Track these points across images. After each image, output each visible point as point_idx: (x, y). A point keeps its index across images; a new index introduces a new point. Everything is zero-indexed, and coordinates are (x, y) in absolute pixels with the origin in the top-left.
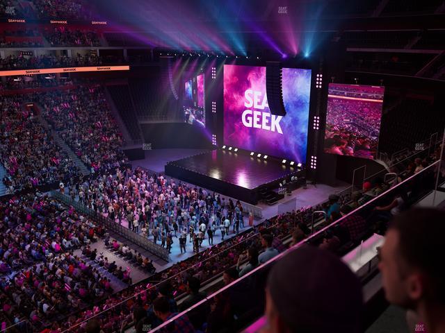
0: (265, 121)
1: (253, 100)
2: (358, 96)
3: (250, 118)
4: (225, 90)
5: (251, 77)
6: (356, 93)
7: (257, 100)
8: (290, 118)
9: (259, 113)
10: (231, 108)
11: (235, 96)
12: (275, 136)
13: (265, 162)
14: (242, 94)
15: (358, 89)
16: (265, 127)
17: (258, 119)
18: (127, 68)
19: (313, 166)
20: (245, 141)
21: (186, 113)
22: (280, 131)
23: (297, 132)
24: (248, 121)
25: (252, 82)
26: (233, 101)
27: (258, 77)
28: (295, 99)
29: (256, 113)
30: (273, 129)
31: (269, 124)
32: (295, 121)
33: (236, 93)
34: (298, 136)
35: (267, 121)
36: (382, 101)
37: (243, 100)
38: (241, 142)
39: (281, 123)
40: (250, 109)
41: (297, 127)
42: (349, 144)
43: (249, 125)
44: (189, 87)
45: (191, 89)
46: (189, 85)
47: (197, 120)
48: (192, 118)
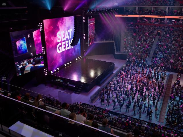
0: (67, 45)
1: (61, 37)
3: (60, 48)
4: (46, 37)
5: (59, 24)
7: (63, 36)
10: (51, 46)
12: (71, 50)
14: (56, 36)
16: (67, 48)
17: (64, 46)
19: (84, 54)
24: (59, 50)
25: (60, 27)
27: (62, 23)
29: (63, 43)
33: (52, 36)
34: (78, 46)
36: (94, 23)
37: (56, 39)
40: (60, 42)
42: (92, 40)
43: (60, 52)
44: (22, 44)
45: (26, 45)
46: (22, 42)
47: (36, 65)
48: (29, 67)
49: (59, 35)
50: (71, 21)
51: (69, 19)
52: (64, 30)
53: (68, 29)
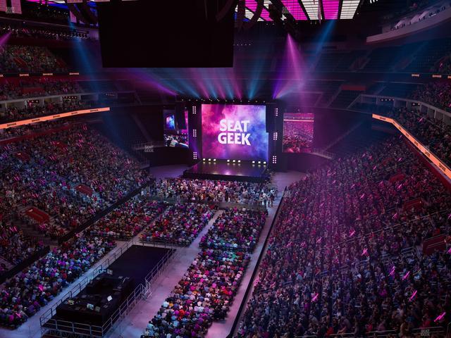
0: (237, 138)
1: (227, 126)
2: (301, 119)
3: (225, 138)
4: (203, 121)
5: (224, 111)
6: (299, 118)
7: (230, 126)
8: (256, 136)
9: (232, 134)
10: (209, 132)
11: (212, 124)
12: (244, 147)
13: (239, 165)
14: (218, 122)
15: (300, 116)
16: (236, 142)
17: (231, 138)
18: (108, 109)
19: (274, 161)
20: (220, 154)
21: (168, 139)
22: (248, 144)
23: (261, 143)
24: (223, 140)
25: (226, 115)
26: (210, 128)
27: (230, 111)
28: (259, 123)
29: (229, 135)
30: (243, 143)
31: (240, 140)
32: (260, 137)
33: (213, 122)
34: (262, 145)
35: (239, 138)
36: (313, 121)
37: (218, 126)
38: (217, 155)
39: (249, 139)
41: (261, 140)
42: (297, 146)
43: (225, 142)
44: (171, 121)
45: (173, 122)
46: (171, 119)
47: (181, 143)
48: (174, 142)
49: (224, 123)
50: (249, 111)
51: (245, 108)
52: (233, 119)
53: (242, 119)
